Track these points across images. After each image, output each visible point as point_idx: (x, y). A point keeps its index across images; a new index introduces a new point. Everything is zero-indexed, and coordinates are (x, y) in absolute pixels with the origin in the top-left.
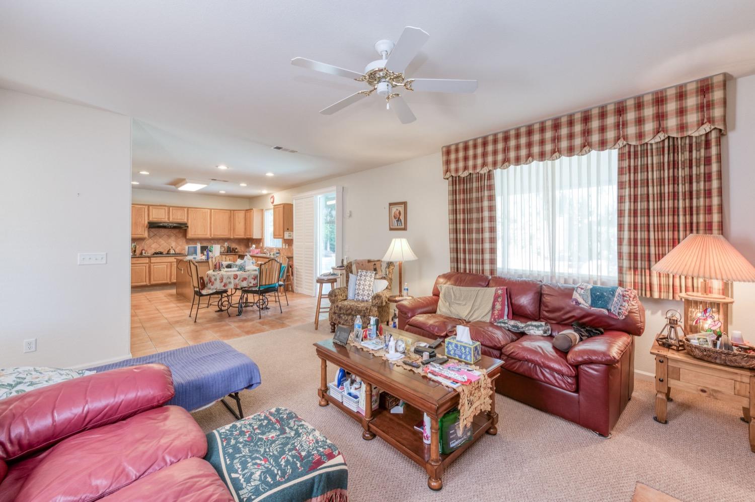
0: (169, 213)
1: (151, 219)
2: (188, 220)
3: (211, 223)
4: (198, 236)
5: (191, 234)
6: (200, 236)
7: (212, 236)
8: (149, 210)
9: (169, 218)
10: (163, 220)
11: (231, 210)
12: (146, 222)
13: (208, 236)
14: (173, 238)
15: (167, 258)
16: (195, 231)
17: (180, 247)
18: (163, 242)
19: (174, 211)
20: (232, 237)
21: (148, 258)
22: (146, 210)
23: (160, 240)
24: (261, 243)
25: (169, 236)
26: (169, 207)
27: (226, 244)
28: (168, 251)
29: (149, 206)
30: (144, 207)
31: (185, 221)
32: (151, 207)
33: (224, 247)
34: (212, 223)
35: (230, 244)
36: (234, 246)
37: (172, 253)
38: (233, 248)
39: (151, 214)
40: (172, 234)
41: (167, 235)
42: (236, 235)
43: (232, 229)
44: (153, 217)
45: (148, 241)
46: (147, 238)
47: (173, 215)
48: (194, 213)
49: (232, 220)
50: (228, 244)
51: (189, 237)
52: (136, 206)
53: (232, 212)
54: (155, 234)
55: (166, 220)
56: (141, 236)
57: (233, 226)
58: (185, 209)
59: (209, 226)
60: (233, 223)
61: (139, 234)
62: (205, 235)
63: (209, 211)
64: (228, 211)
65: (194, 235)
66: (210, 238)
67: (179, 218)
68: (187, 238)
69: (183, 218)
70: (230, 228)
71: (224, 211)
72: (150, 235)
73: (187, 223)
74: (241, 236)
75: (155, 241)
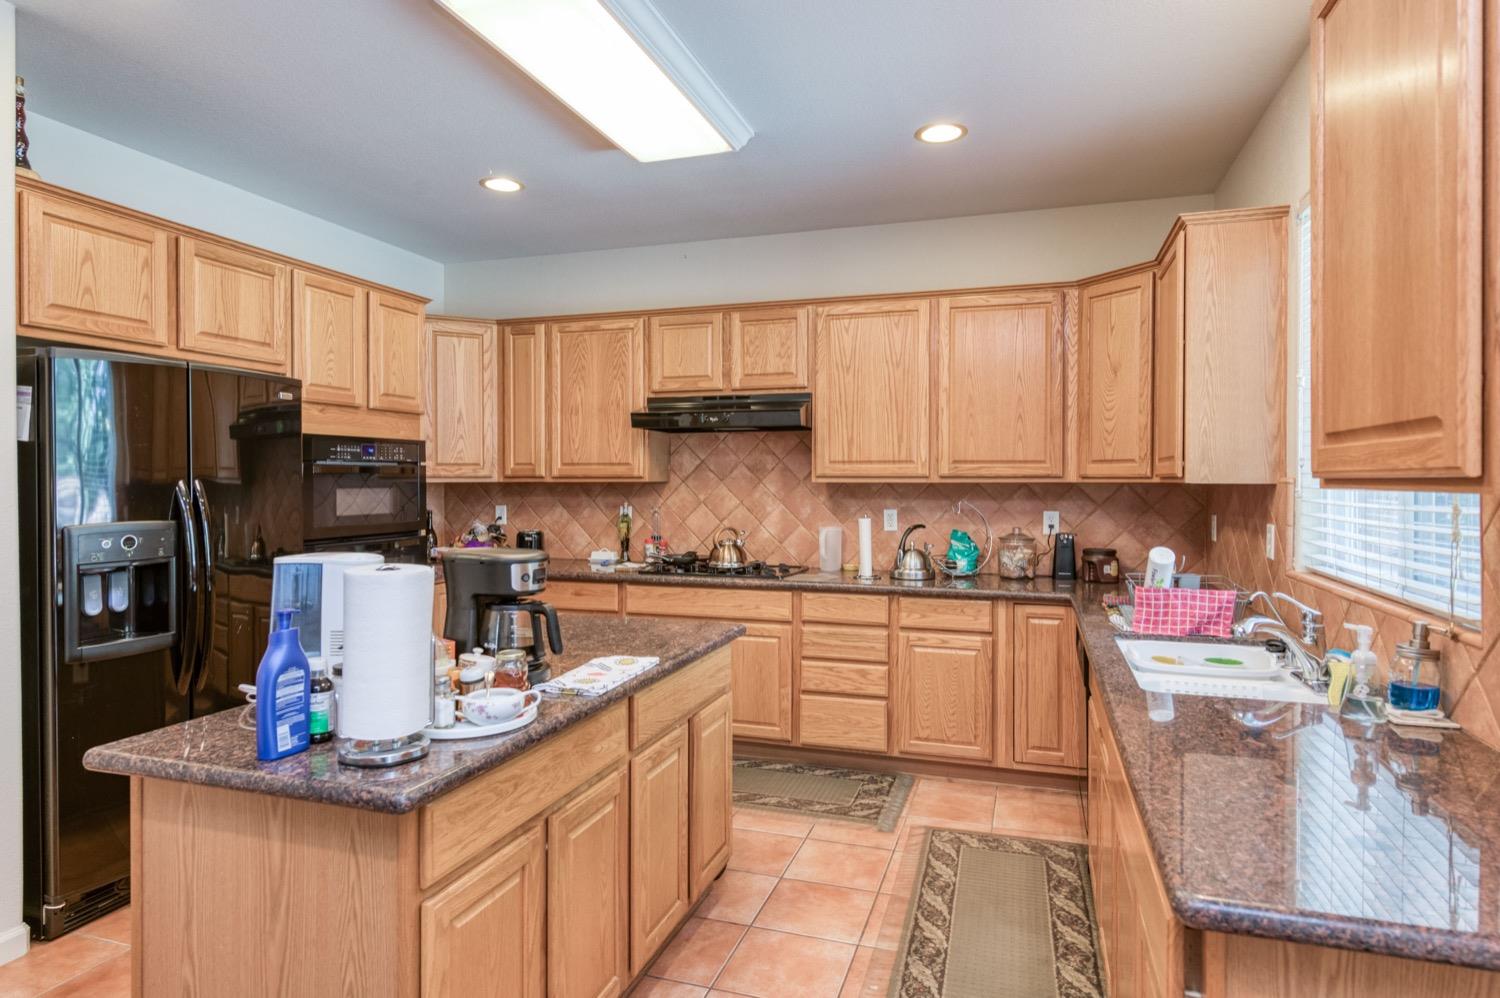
0: (727, 342)
1: (656, 387)
2: (813, 373)
3: (934, 383)
4: (863, 469)
5: (832, 455)
6: (877, 469)
7: (945, 470)
8: (648, 337)
9: (727, 375)
10: (704, 385)
11: (1061, 290)
12: (641, 406)
13: (918, 468)
14: (771, 485)
15: (690, 591)
16: (851, 442)
17: (802, 528)
19: (752, 329)
20: (1072, 477)
21: (615, 588)
22: (640, 338)
23: (723, 490)
24: (1271, 528)
25: (758, 472)
26: (727, 310)
27: (1051, 523)
28: (713, 555)
29: (649, 314)
30: (631, 323)
31: (802, 380)
32: (655, 320)
33: (1030, 541)
34: (944, 380)
35: (1071, 518)
36: (1101, 531)
37: (727, 565)
38: (1087, 552)
39: (656, 355)
40: (770, 462)
41: (747, 467)
42: (1095, 462)
43: (1072, 413)
44: (665, 375)
45: (677, 497)
46: (647, 480)
47: (745, 353)
48: (847, 330)
49: (1072, 359)
50: (1062, 519)
51: (819, 472)
52: (606, 325)
53: (1073, 293)
54: (703, 461)
55: (716, 384)
56: (620, 470)
57: (1080, 394)
58: (801, 313)
59: (924, 403)
60: (1079, 374)
61: (614, 460)
62: (900, 462)
63: (923, 305)
64: (1049, 296)
65: (850, 462)
66: (935, 479)
67: (770, 370)
68: (814, 480)
69: (793, 370)
70: (1058, 412)
71: (1022, 298)
72: (681, 465)
73: (809, 395)
74: (1129, 465)
75: (702, 497)
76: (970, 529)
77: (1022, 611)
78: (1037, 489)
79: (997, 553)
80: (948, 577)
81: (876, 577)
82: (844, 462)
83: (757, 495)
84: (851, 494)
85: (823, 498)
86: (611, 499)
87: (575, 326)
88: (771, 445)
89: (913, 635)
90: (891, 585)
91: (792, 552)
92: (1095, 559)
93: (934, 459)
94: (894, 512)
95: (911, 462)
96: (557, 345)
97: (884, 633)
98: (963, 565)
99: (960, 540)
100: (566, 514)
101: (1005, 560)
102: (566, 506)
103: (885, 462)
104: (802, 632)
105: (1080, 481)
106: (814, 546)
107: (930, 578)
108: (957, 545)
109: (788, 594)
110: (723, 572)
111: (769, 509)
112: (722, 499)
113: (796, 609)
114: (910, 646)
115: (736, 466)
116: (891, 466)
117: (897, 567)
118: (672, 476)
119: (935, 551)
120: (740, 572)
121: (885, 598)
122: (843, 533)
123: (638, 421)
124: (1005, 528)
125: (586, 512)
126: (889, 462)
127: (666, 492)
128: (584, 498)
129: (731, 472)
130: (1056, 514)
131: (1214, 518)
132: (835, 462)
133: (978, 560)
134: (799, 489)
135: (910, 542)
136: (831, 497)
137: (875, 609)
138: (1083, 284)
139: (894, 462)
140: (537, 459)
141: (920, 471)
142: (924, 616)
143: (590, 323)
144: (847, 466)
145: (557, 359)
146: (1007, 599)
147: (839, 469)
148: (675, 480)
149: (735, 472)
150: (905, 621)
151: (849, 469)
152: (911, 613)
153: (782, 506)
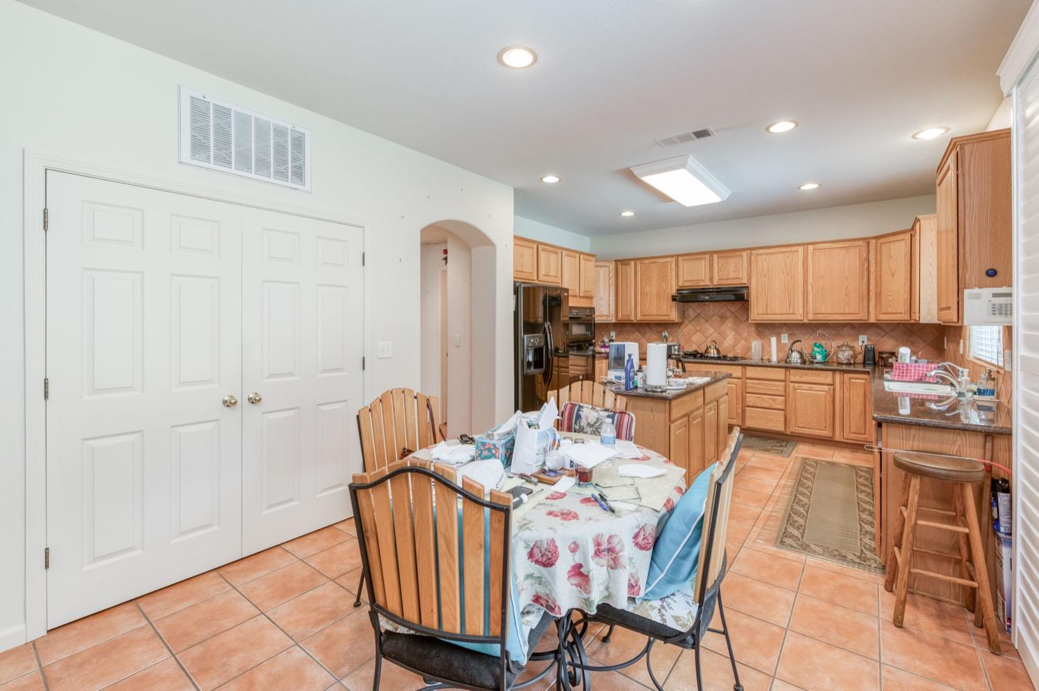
0: (711, 266)
1: (681, 284)
2: (750, 278)
3: (805, 282)
4: (773, 317)
5: (758, 312)
6: (778, 317)
7: (811, 317)
8: (677, 265)
9: (711, 279)
10: (701, 283)
11: (867, 240)
12: (674, 292)
13: (798, 316)
14: (729, 323)
16: (767, 306)
17: (743, 342)
18: (711, 330)
19: (722, 261)
20: (872, 320)
22: (673, 266)
23: (707, 325)
25: (723, 318)
26: (711, 253)
27: (863, 341)
28: (706, 351)
29: (678, 256)
30: (670, 259)
31: (745, 281)
32: (680, 259)
33: (852, 348)
34: (810, 280)
35: (873, 338)
36: (887, 345)
37: (712, 355)
38: (880, 353)
39: (681, 272)
40: (728, 314)
41: (718, 316)
42: (883, 314)
43: (872, 293)
44: (685, 279)
45: (688, 328)
46: (676, 321)
47: (719, 270)
48: (765, 260)
49: (872, 269)
50: (868, 339)
51: (752, 319)
52: (659, 260)
53: (873, 242)
54: (698, 314)
55: (706, 283)
56: (666, 318)
57: (876, 285)
58: (744, 254)
59: (801, 289)
60: (876, 276)
61: (663, 314)
62: (789, 314)
63: (801, 249)
64: (861, 243)
65: (766, 314)
66: (806, 321)
67: (730, 277)
68: (750, 321)
69: (740, 277)
70: (865, 292)
71: (848, 244)
72: (689, 315)
73: (748, 287)
74: (899, 315)
75: (698, 329)
76: (823, 343)
77: (847, 376)
78: (856, 326)
79: (836, 353)
80: (812, 363)
81: (778, 362)
82: (763, 314)
83: (722, 328)
84: (766, 328)
85: (753, 329)
86: (659, 329)
87: (646, 261)
88: (729, 307)
89: (796, 385)
90: (786, 365)
91: (739, 351)
92: (884, 356)
93: (806, 312)
94: (786, 335)
95: (795, 314)
96: (639, 269)
97: (783, 384)
98: (819, 357)
99: (818, 347)
100: (639, 335)
101: (840, 356)
102: (640, 332)
103: (782, 314)
104: (746, 383)
105: (876, 322)
106: (749, 349)
107: (804, 362)
108: (816, 349)
109: (740, 367)
110: (712, 358)
111: (728, 334)
112: (707, 329)
113: (744, 373)
114: (795, 389)
115: (713, 316)
116: (786, 316)
117: (788, 358)
118: (685, 320)
119: (806, 352)
120: (719, 358)
121: (784, 370)
122: (762, 344)
123: (674, 299)
124: (841, 342)
125: (648, 335)
126: (784, 314)
127: (683, 326)
128: (647, 329)
129: (711, 318)
130: (866, 337)
131: (946, 338)
132: (759, 314)
133: (827, 356)
134: (742, 325)
135: (794, 347)
136: (756, 329)
137: (780, 374)
138: (877, 238)
139: (787, 314)
140: (631, 313)
141: (799, 318)
142: (801, 377)
143: (653, 260)
144: (765, 316)
145: (639, 275)
146: (841, 371)
147: (761, 317)
148: (686, 322)
149: (713, 319)
150: (793, 379)
151: (766, 317)
152: (795, 376)
153: (734, 333)
